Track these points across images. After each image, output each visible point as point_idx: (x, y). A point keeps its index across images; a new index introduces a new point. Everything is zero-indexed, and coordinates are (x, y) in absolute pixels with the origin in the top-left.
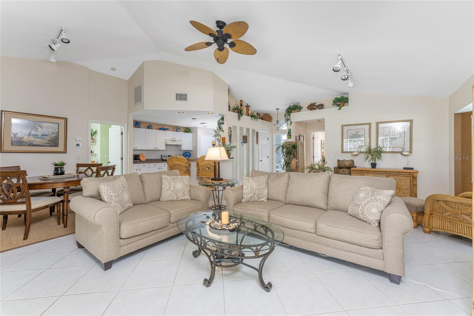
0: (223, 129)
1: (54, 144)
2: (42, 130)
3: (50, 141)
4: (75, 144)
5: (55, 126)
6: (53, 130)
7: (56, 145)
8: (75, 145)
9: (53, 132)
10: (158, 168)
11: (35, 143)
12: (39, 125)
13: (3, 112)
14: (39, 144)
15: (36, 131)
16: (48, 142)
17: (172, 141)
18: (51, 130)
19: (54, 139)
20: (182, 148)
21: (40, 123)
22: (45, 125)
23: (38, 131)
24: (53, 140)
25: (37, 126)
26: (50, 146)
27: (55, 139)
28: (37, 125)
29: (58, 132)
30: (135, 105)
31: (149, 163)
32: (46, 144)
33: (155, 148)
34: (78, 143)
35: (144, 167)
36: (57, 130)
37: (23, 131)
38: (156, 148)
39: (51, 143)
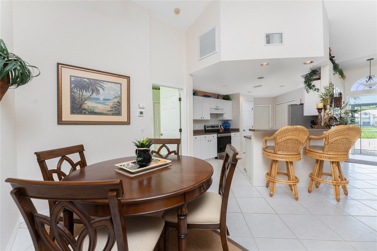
0: (316, 87)
1: (117, 112)
2: (104, 92)
3: (112, 108)
4: (139, 111)
5: (118, 88)
6: (116, 93)
7: (119, 114)
8: (138, 114)
9: (116, 95)
10: (208, 140)
11: (97, 111)
12: (100, 85)
13: (60, 66)
14: (101, 111)
15: (97, 93)
16: (111, 109)
17: (216, 109)
18: (113, 93)
19: (116, 104)
20: (224, 118)
21: (102, 82)
22: (107, 86)
23: (99, 94)
24: (115, 107)
25: (98, 87)
26: (113, 114)
27: (118, 105)
28: (98, 85)
29: (120, 95)
30: (200, 60)
31: (200, 135)
32: (109, 112)
33: (201, 118)
34: (142, 110)
35: (196, 140)
36: (120, 93)
37: (83, 93)
38: (203, 118)
39: (114, 111)
